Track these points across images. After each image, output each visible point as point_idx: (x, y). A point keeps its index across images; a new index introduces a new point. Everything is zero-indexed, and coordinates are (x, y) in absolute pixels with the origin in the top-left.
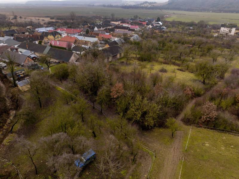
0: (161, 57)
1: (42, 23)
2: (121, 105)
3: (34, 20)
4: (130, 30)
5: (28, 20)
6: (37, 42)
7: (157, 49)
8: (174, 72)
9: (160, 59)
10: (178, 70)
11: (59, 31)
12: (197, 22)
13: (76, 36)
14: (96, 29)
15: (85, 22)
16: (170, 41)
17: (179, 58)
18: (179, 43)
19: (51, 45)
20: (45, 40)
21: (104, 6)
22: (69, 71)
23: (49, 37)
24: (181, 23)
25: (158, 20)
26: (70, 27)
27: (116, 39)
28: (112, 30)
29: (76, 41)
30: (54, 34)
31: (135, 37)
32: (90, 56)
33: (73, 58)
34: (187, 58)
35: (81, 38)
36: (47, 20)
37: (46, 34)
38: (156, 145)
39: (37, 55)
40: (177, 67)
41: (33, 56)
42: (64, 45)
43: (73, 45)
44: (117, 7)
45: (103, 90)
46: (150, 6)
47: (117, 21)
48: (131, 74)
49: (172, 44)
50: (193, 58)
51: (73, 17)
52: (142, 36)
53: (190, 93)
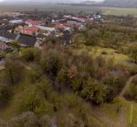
0: (102, 42)
1: (14, 16)
2: (76, 84)
3: (9, 14)
4: (78, 21)
5: (4, 14)
6: (10, 31)
7: (98, 36)
8: (112, 54)
9: (101, 44)
10: (116, 52)
11: (26, 22)
12: (125, 15)
13: (39, 27)
14: (53, 21)
15: (45, 16)
16: (108, 30)
17: (115, 43)
18: (114, 31)
19: (21, 34)
20: (17, 29)
21: (58, 4)
22: (35, 54)
23: (19, 27)
24: (114, 17)
25: (98, 14)
26: (35, 20)
27: (68, 28)
28: (65, 22)
29: (39, 30)
30: (23, 24)
31: (82, 27)
32: (50, 43)
33: (37, 43)
34: (121, 43)
35: (42, 28)
36: (18, 14)
37: (17, 25)
38: (106, 119)
39: (11, 41)
40: (114, 50)
41: (7, 41)
42: (30, 33)
43: (37, 34)
44: (67, 4)
45: (61, 72)
46: (91, 4)
47: (68, 15)
48: (81, 56)
49: (109, 32)
50: (125, 43)
51: (36, 12)
52: (87, 26)
53: (128, 72)
